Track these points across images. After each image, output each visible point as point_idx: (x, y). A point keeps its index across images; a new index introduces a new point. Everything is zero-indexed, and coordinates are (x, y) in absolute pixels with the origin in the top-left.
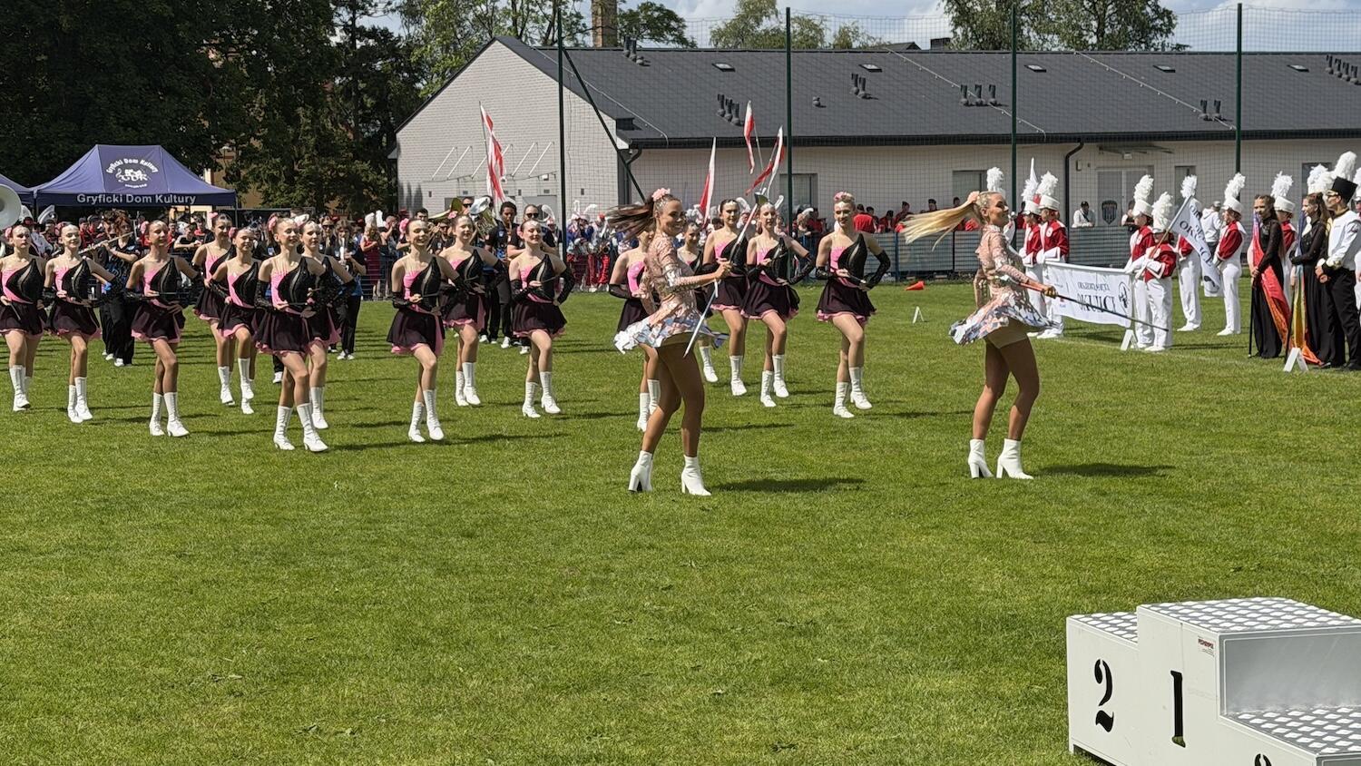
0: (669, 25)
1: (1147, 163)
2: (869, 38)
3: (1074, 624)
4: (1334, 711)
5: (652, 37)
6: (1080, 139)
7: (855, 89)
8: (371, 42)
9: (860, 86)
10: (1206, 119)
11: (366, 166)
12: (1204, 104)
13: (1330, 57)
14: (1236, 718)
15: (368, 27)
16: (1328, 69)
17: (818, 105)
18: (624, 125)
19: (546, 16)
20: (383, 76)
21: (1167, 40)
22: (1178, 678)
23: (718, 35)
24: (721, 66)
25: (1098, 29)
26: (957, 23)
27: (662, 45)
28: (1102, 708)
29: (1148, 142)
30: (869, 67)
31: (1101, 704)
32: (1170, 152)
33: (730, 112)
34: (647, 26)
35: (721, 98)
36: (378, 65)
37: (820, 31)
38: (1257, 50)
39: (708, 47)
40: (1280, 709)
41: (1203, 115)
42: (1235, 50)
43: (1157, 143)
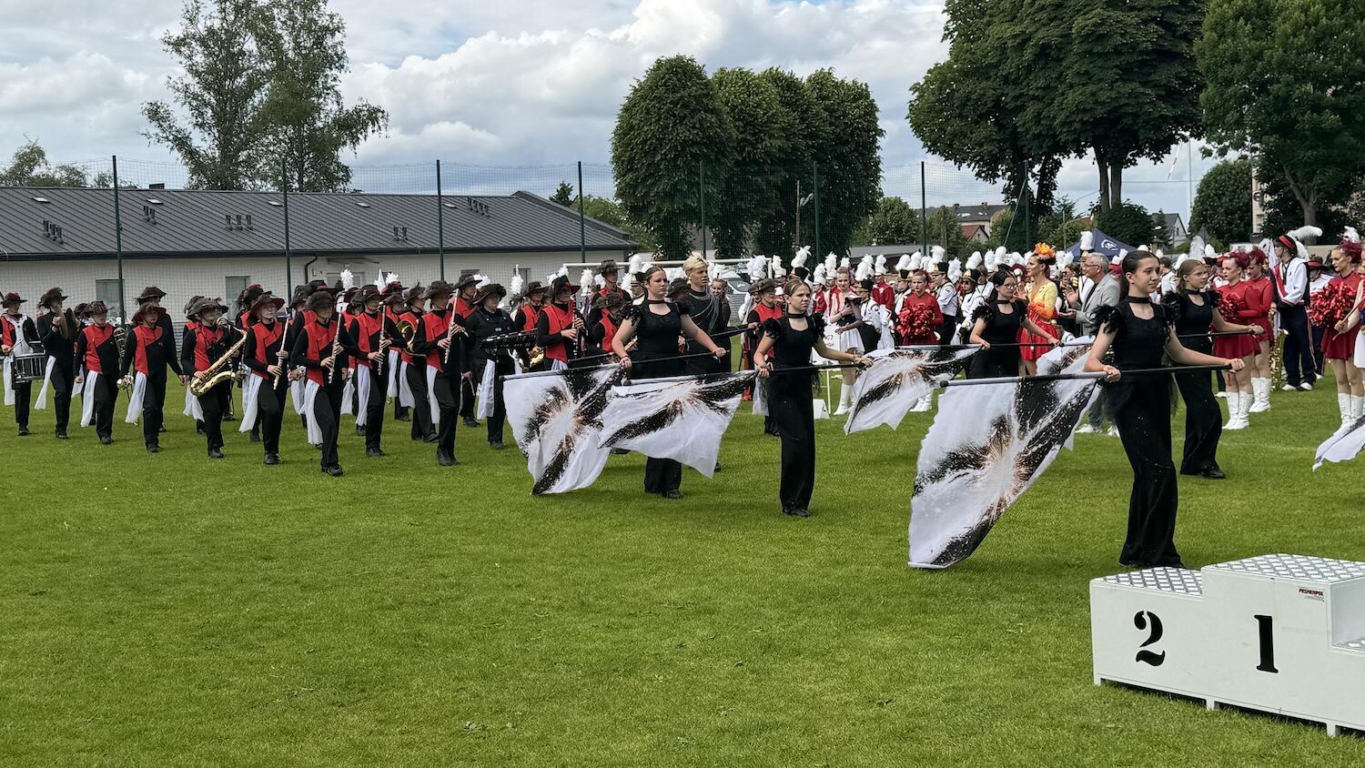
1: (361, 270)
3: (1099, 584)
6: (315, 254)
10: (397, 240)
12: (395, 229)
13: (469, 198)
14: (1347, 646)
16: (469, 207)
21: (347, 187)
22: (1265, 624)
24: (39, 199)
25: (299, 177)
28: (1145, 648)
29: (361, 256)
31: (1144, 645)
35: (45, 223)
41: (395, 237)
43: (368, 257)
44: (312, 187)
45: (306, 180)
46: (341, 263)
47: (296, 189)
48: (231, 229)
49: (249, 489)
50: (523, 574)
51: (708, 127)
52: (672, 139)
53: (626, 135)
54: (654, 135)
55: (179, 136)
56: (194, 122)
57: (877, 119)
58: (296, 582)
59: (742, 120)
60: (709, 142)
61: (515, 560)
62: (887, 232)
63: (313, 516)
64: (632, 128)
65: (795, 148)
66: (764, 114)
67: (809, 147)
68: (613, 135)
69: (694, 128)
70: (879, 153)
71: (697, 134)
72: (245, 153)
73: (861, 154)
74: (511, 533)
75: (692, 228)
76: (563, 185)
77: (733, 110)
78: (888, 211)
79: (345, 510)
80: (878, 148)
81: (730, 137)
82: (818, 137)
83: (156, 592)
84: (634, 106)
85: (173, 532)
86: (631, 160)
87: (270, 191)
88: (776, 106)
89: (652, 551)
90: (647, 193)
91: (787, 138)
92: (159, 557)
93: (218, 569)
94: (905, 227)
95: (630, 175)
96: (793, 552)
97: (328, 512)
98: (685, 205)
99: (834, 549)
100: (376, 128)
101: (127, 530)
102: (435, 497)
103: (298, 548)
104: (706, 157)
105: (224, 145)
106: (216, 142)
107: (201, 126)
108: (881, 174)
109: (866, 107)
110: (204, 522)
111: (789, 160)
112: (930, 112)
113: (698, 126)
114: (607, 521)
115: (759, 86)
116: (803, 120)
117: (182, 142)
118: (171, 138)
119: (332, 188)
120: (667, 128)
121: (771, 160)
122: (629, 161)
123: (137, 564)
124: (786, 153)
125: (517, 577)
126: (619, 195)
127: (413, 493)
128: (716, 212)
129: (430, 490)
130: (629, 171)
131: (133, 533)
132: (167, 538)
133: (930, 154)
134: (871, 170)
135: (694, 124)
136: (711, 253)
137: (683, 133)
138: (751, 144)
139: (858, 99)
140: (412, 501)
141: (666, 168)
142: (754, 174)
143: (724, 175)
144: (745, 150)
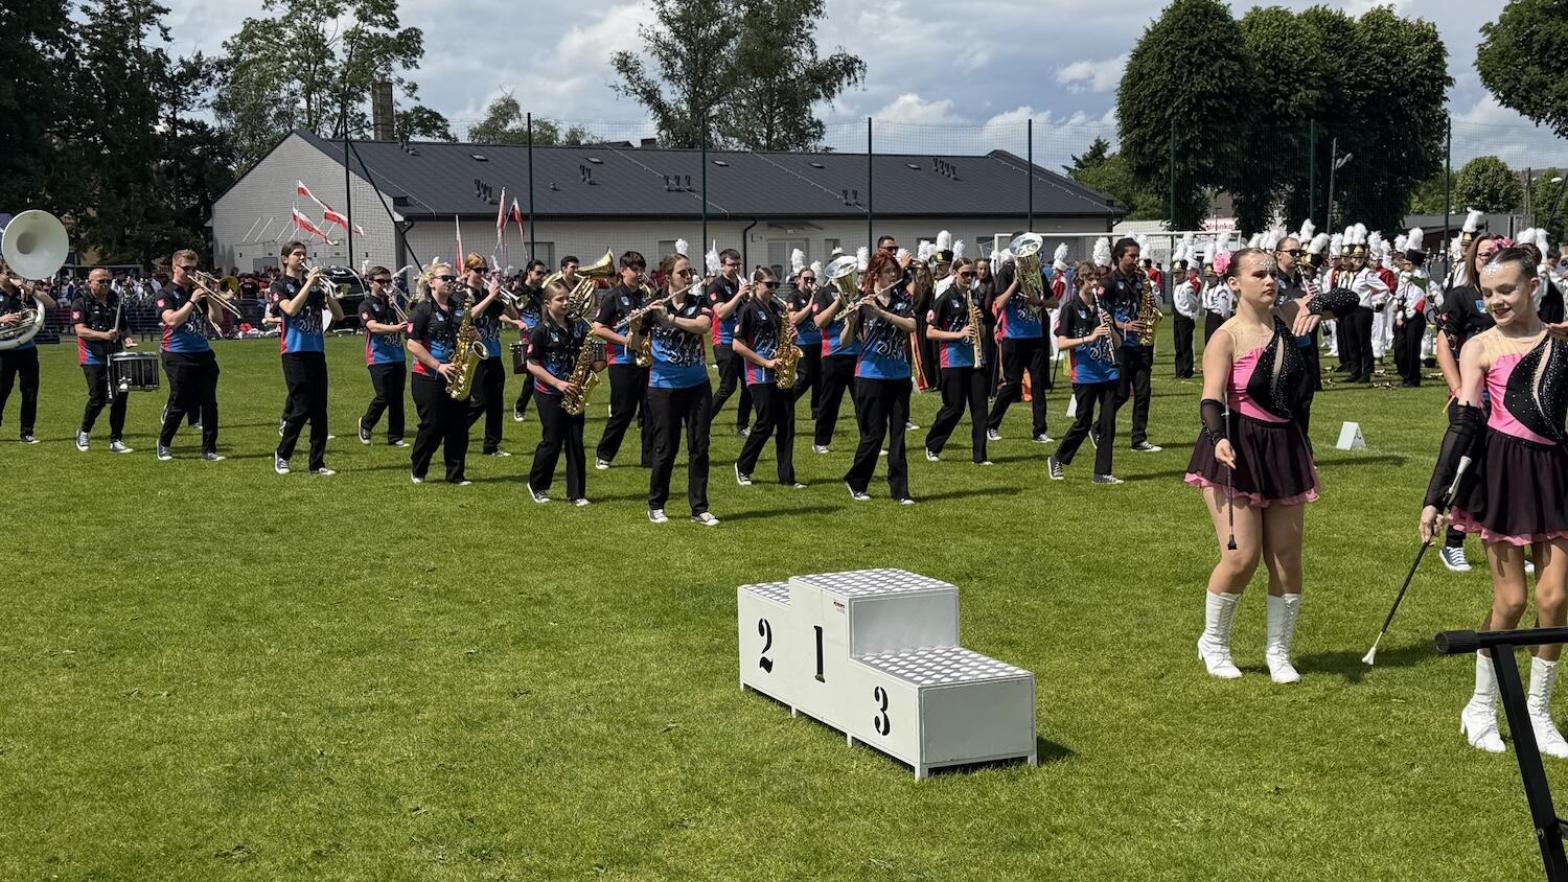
0: (436, 124)
1: (805, 237)
2: (593, 138)
3: (743, 592)
4: (931, 653)
5: (423, 133)
6: (754, 218)
7: (582, 177)
8: (190, 131)
9: (587, 174)
10: (847, 204)
11: (187, 231)
12: (845, 192)
13: (936, 158)
14: (860, 660)
15: (187, 120)
16: (935, 168)
17: (555, 189)
18: (400, 202)
19: (336, 114)
20: (201, 159)
21: (819, 144)
22: (819, 630)
23: (474, 133)
24: (477, 157)
25: (767, 134)
26: (661, 127)
27: (431, 140)
28: (764, 655)
29: (805, 220)
30: (593, 160)
31: (764, 652)
32: (821, 229)
33: (484, 193)
34: (417, 125)
35: (478, 183)
36: (196, 151)
37: (555, 131)
38: (883, 153)
39: (467, 142)
40: (893, 652)
41: (844, 201)
42: (867, 152)
43: (811, 221)
45: (775, 136)
48: (669, 190)
52: (1186, 90)
55: (648, 89)
56: (664, 74)
57: (1446, 66)
59: (1274, 68)
65: (1338, 100)
68: (1119, 86)
70: (1445, 105)
73: (1423, 107)
77: (1263, 56)
78: (1480, 174)
80: (1446, 99)
86: (1140, 114)
88: (1318, 51)
91: (1329, 88)
94: (1502, 192)
95: (1136, 131)
98: (1199, 165)
100: (852, 79)
104: (1226, 111)
108: (1451, 129)
109: (1432, 51)
112: (1502, 58)
115: (1296, 27)
118: (639, 90)
119: (802, 146)
124: (1325, 106)
133: (1503, 107)
135: (1213, 72)
138: (1284, 96)
139: (1422, 42)
144: (1275, 103)
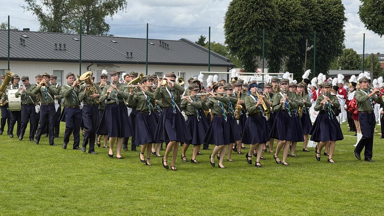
6: (92, 62)
9: (23, 42)
12: (127, 53)
13: (160, 40)
16: (160, 45)
21: (108, 33)
29: (112, 64)
30: (24, 36)
32: (119, 67)
41: (127, 56)
43: (114, 64)
44: (92, 33)
45: (90, 29)
46: (103, 66)
47: (85, 33)
48: (57, 50)
49: (58, 165)
50: (176, 211)
51: (268, 14)
52: (251, 18)
53: (231, 15)
54: (243, 16)
55: (37, 8)
56: (44, 3)
57: (344, 13)
58: (76, 208)
59: (283, 11)
60: (268, 21)
61: (172, 204)
62: (346, 64)
63: (85, 179)
64: (234, 12)
65: (306, 25)
66: (293, 9)
67: (313, 24)
68: (225, 15)
69: (261, 14)
70: (344, 28)
71: (263, 16)
72: (65, 17)
73: (336, 29)
74: (171, 191)
75: (258, 58)
76: (202, 37)
77: (279, 7)
78: (347, 55)
79: (99, 176)
80: (344, 26)
81: (278, 19)
82: (317, 20)
83: (15, 209)
84: (235, 3)
85: (24, 182)
86: (233, 27)
87: (74, 34)
88: (299, 5)
89: (233, 203)
90: (239, 42)
91: (303, 20)
92: (17, 193)
93: (42, 200)
94: (355, 62)
95: (232, 34)
96: (297, 208)
97: (91, 177)
98: (256, 48)
99: (316, 208)
100: (121, 8)
101: (4, 180)
102: (138, 173)
103: (78, 192)
104: (266, 27)
105: (56, 12)
106: (53, 11)
107: (46, 4)
108: (345, 38)
109: (340, 8)
110: (38, 178)
111: (303, 30)
112: (369, 11)
113: (263, 13)
114: (214, 189)
116: (310, 12)
117: (38, 11)
118: (33, 9)
119: (101, 34)
120: (249, 13)
121: (295, 29)
122: (232, 27)
123: (8, 195)
124: (302, 27)
125: (173, 212)
126: (226, 42)
127: (129, 170)
128: (269, 51)
129: (136, 170)
130: (232, 31)
131: (7, 181)
132: (21, 185)
133: (368, 30)
134: (341, 36)
135: (262, 12)
136: (266, 70)
137: (256, 16)
138: (287, 22)
139: (336, 4)
140: (128, 174)
141: (248, 31)
142: (288, 35)
143: (274, 35)
144: (284, 25)
